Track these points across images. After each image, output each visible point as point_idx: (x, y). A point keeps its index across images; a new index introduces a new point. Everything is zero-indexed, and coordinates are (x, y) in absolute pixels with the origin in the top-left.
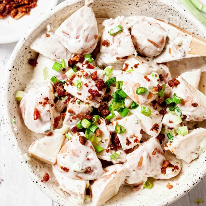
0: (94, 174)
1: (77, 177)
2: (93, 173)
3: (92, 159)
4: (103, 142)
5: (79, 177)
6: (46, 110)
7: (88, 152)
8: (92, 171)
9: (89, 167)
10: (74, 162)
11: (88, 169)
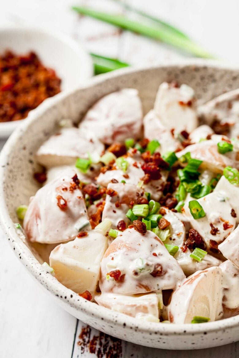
0: (169, 276)
1: (140, 287)
2: (167, 275)
3: (162, 255)
4: (174, 240)
5: (143, 286)
6: (78, 197)
7: (152, 245)
8: (166, 272)
9: (159, 265)
10: (132, 260)
11: (157, 268)
